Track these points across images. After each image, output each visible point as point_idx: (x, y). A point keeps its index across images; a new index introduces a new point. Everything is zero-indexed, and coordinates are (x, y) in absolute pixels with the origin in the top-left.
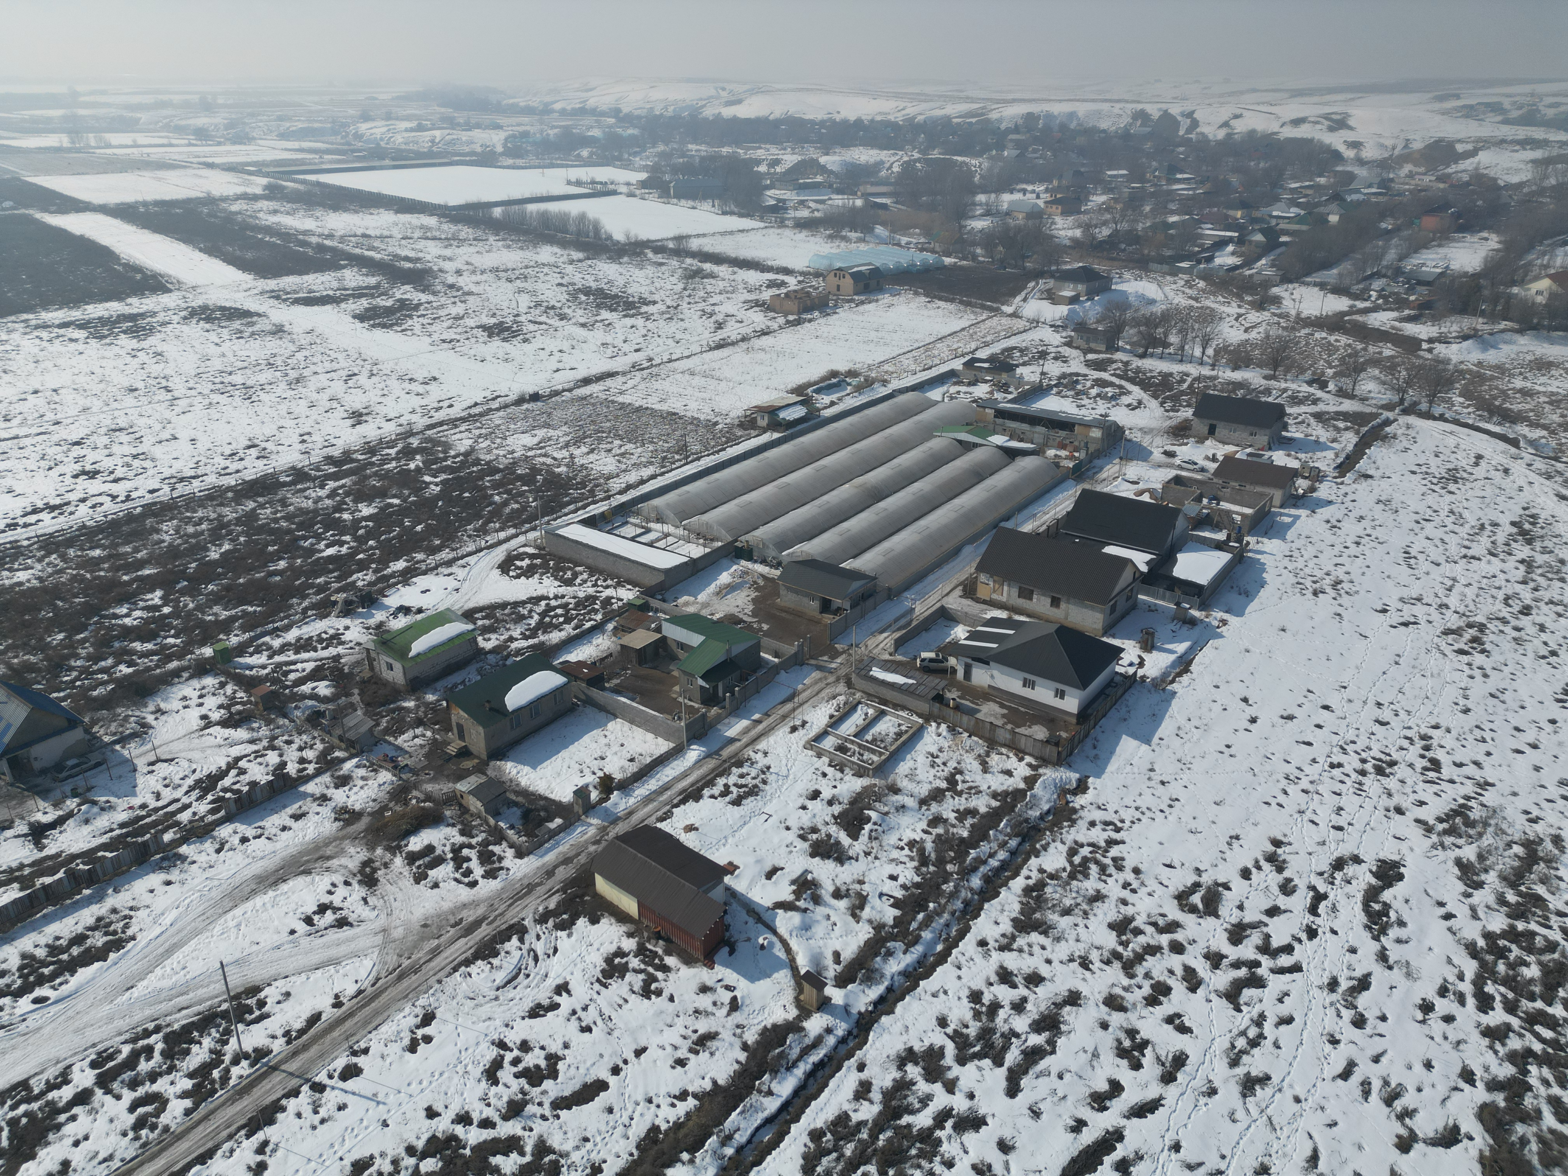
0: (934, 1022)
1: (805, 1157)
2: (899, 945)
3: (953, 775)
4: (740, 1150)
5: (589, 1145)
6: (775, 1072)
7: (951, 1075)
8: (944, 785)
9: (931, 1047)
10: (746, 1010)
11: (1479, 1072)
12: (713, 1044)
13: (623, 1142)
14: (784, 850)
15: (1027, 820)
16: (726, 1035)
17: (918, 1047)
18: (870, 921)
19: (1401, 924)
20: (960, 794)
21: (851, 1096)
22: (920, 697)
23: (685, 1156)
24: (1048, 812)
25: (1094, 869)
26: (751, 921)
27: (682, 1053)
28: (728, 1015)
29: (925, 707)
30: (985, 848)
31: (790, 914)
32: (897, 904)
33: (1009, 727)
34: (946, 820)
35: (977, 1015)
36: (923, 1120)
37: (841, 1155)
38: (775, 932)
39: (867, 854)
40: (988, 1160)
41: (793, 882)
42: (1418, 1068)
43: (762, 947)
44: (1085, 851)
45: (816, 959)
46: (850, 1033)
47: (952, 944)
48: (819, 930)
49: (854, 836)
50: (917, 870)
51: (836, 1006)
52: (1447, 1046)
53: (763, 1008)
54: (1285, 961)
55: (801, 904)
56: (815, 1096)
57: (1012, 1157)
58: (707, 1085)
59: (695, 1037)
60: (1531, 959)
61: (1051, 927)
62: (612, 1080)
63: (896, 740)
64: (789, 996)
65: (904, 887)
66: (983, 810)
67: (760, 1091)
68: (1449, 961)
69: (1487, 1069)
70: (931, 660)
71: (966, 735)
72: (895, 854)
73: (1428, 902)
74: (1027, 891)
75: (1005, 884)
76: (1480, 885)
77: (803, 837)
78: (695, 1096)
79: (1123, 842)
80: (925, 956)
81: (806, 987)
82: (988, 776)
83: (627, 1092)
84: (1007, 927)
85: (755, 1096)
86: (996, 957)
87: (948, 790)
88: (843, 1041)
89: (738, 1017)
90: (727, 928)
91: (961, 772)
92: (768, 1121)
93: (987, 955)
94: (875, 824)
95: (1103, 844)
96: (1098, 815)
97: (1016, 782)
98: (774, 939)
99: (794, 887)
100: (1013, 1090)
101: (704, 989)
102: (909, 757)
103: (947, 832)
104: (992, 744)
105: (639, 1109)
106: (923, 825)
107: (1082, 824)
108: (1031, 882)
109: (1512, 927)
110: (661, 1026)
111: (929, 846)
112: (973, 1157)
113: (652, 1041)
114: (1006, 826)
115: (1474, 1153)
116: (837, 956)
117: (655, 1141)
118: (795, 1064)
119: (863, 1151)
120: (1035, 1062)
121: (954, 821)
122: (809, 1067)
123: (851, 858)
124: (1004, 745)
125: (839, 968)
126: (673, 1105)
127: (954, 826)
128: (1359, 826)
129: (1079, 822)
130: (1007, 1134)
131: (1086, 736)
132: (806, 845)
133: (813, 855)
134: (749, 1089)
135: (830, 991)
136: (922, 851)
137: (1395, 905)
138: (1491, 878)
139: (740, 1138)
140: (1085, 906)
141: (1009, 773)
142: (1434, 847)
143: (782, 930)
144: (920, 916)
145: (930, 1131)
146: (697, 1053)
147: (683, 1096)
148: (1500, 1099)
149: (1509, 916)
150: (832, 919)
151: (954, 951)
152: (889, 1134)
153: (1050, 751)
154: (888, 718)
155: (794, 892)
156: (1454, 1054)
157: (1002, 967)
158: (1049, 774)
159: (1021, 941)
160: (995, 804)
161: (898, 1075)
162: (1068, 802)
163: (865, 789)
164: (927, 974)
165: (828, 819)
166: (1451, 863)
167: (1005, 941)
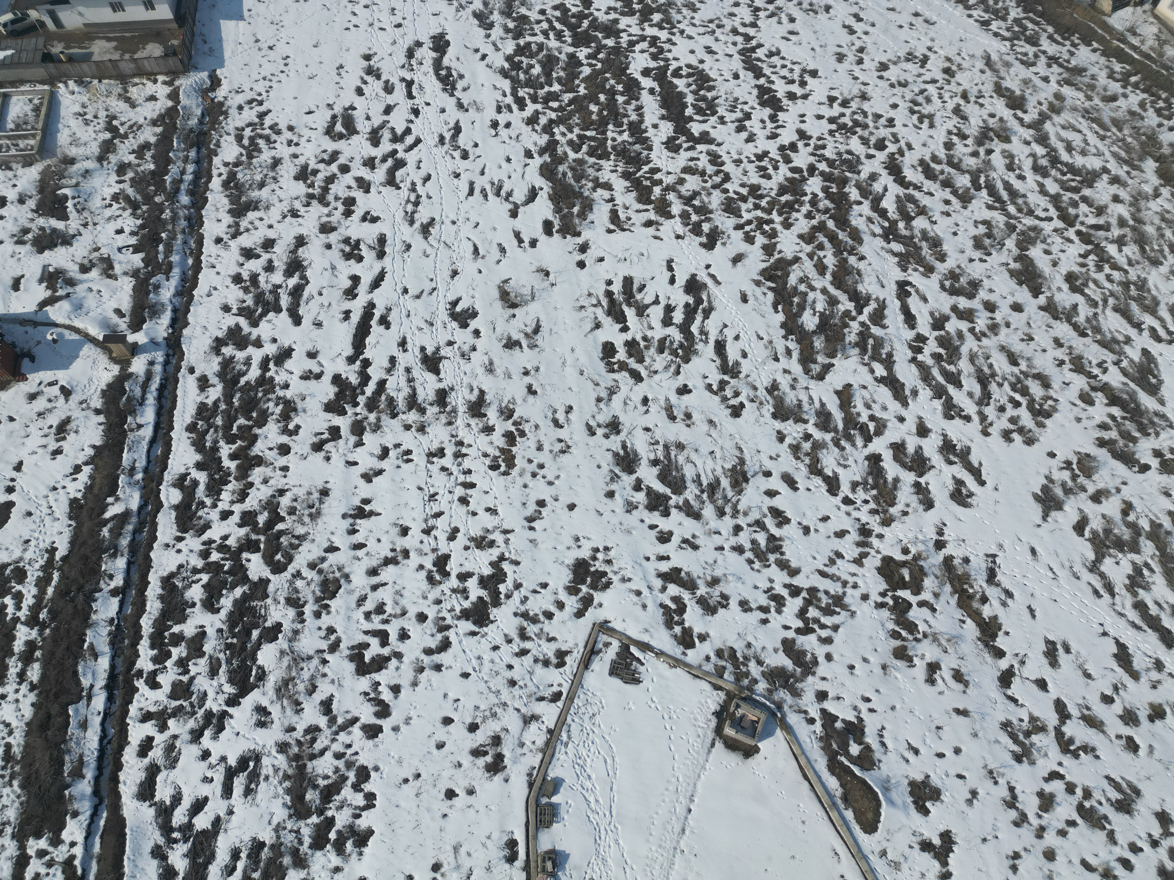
0: (221, 312)
1: (193, 444)
2: (160, 278)
3: (109, 123)
4: (146, 470)
5: (33, 543)
6: (133, 412)
7: (253, 337)
8: (108, 136)
9: (230, 329)
10: (78, 389)
11: (533, 148)
12: (72, 425)
13: (56, 524)
14: (12, 262)
15: (191, 130)
16: (76, 413)
17: (220, 335)
18: (125, 273)
19: (461, 77)
20: (125, 136)
21: (198, 391)
22: (29, 64)
23: (110, 500)
24: (203, 115)
25: (261, 143)
26: (29, 329)
27: (53, 446)
28: (67, 400)
29: (41, 72)
30: (174, 169)
31: (57, 305)
32: (137, 249)
33: (127, 56)
34: (129, 164)
35: (246, 290)
36: (254, 373)
37: (216, 428)
38: (56, 325)
39: (85, 225)
40: (307, 368)
41: (41, 281)
42: (504, 164)
43: (54, 341)
44: (248, 132)
45: (105, 323)
46: (168, 355)
47: (198, 254)
48: (91, 302)
49: (64, 217)
50: (134, 215)
51: (144, 345)
52: (513, 142)
53: (91, 380)
54: (409, 140)
55: (60, 293)
56: (174, 407)
57: (320, 358)
58: (91, 452)
59: (53, 430)
60: (533, 62)
61: (258, 202)
62: (13, 497)
63: (38, 116)
64: (103, 360)
65: (133, 233)
66: (153, 140)
67: (132, 430)
68: (495, 88)
69: (535, 144)
70: (13, 22)
71: (95, 82)
72: (108, 212)
73: (470, 52)
74: (226, 185)
75: (207, 189)
76: (491, 26)
77: (20, 242)
78: (86, 463)
79: (269, 111)
80: (184, 273)
81: (112, 346)
82: (138, 109)
83: (32, 495)
84: (228, 220)
85: (131, 436)
86: (234, 244)
87: (114, 138)
88: (166, 363)
89: (75, 398)
90: (14, 345)
91: (115, 118)
92: (153, 442)
93: (227, 247)
94: (74, 198)
95: (257, 120)
96: (240, 99)
97: (164, 104)
98: (59, 330)
99: (44, 284)
100: (297, 320)
101: (32, 397)
102: (60, 126)
103: (136, 172)
104: (124, 79)
105: (51, 499)
106: (114, 177)
107: (233, 112)
108: (224, 177)
109: (518, 45)
110: (20, 441)
111: (130, 192)
112: (298, 373)
113: (23, 454)
114: (179, 143)
115: (546, 196)
116: (119, 312)
117: (81, 507)
118: (143, 398)
119: (229, 416)
120: (301, 296)
121: (137, 161)
122: (155, 394)
123: (74, 236)
124: (134, 75)
125: (127, 319)
126: (75, 480)
127: (139, 165)
128: (409, 17)
129: (230, 111)
130: (309, 347)
131: (193, 34)
132: (28, 247)
133: (41, 251)
134: (124, 434)
135: (131, 338)
136: (127, 198)
137: (454, 65)
138: (496, 17)
139: (141, 464)
140: (271, 174)
141: (153, 98)
142: (458, 11)
143: (60, 320)
144: (161, 248)
145: (263, 376)
146: (64, 438)
147: (77, 469)
148: (547, 158)
149: (514, 38)
150: (95, 288)
151: (203, 258)
152: (238, 395)
153: (173, 62)
154: (14, 99)
155: (47, 288)
156: (518, 145)
157: (242, 249)
158: (185, 83)
159: (244, 224)
160: (159, 130)
161: (220, 359)
162: (212, 100)
163: (44, 173)
164: (195, 284)
165: (30, 215)
166: (471, 17)
167: (232, 230)
